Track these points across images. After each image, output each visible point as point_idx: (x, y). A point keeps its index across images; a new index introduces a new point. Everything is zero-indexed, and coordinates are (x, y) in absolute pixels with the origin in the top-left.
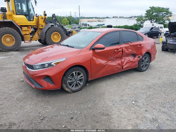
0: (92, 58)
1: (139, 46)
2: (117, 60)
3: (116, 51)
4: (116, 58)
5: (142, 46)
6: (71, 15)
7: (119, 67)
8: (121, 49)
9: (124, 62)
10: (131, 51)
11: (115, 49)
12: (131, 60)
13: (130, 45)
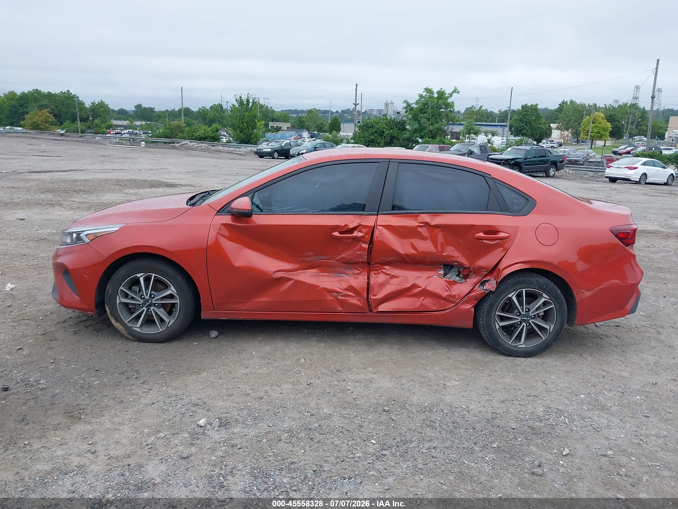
0: (217, 241)
1: (482, 234)
2: (350, 272)
3: (336, 234)
4: (344, 263)
6: (635, 98)
7: (355, 301)
8: (365, 230)
9: (382, 285)
10: (433, 249)
11: (335, 228)
12: (427, 288)
13: (427, 224)
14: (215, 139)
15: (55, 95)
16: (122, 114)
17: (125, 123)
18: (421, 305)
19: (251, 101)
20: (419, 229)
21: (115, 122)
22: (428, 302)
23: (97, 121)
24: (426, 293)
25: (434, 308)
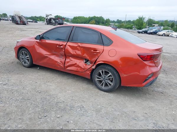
1: (92, 51)
4: (61, 55)
5: (98, 51)
7: (61, 65)
8: (63, 46)
9: (68, 62)
10: (81, 54)
11: (57, 45)
12: (79, 65)
13: (79, 46)
14: (131, 28)
15: (99, 17)
16: (114, 22)
17: (113, 24)
18: (77, 69)
19: (143, 18)
20: (78, 47)
21: (111, 24)
22: (79, 69)
23: (107, 23)
24: (78, 66)
25: (80, 71)
